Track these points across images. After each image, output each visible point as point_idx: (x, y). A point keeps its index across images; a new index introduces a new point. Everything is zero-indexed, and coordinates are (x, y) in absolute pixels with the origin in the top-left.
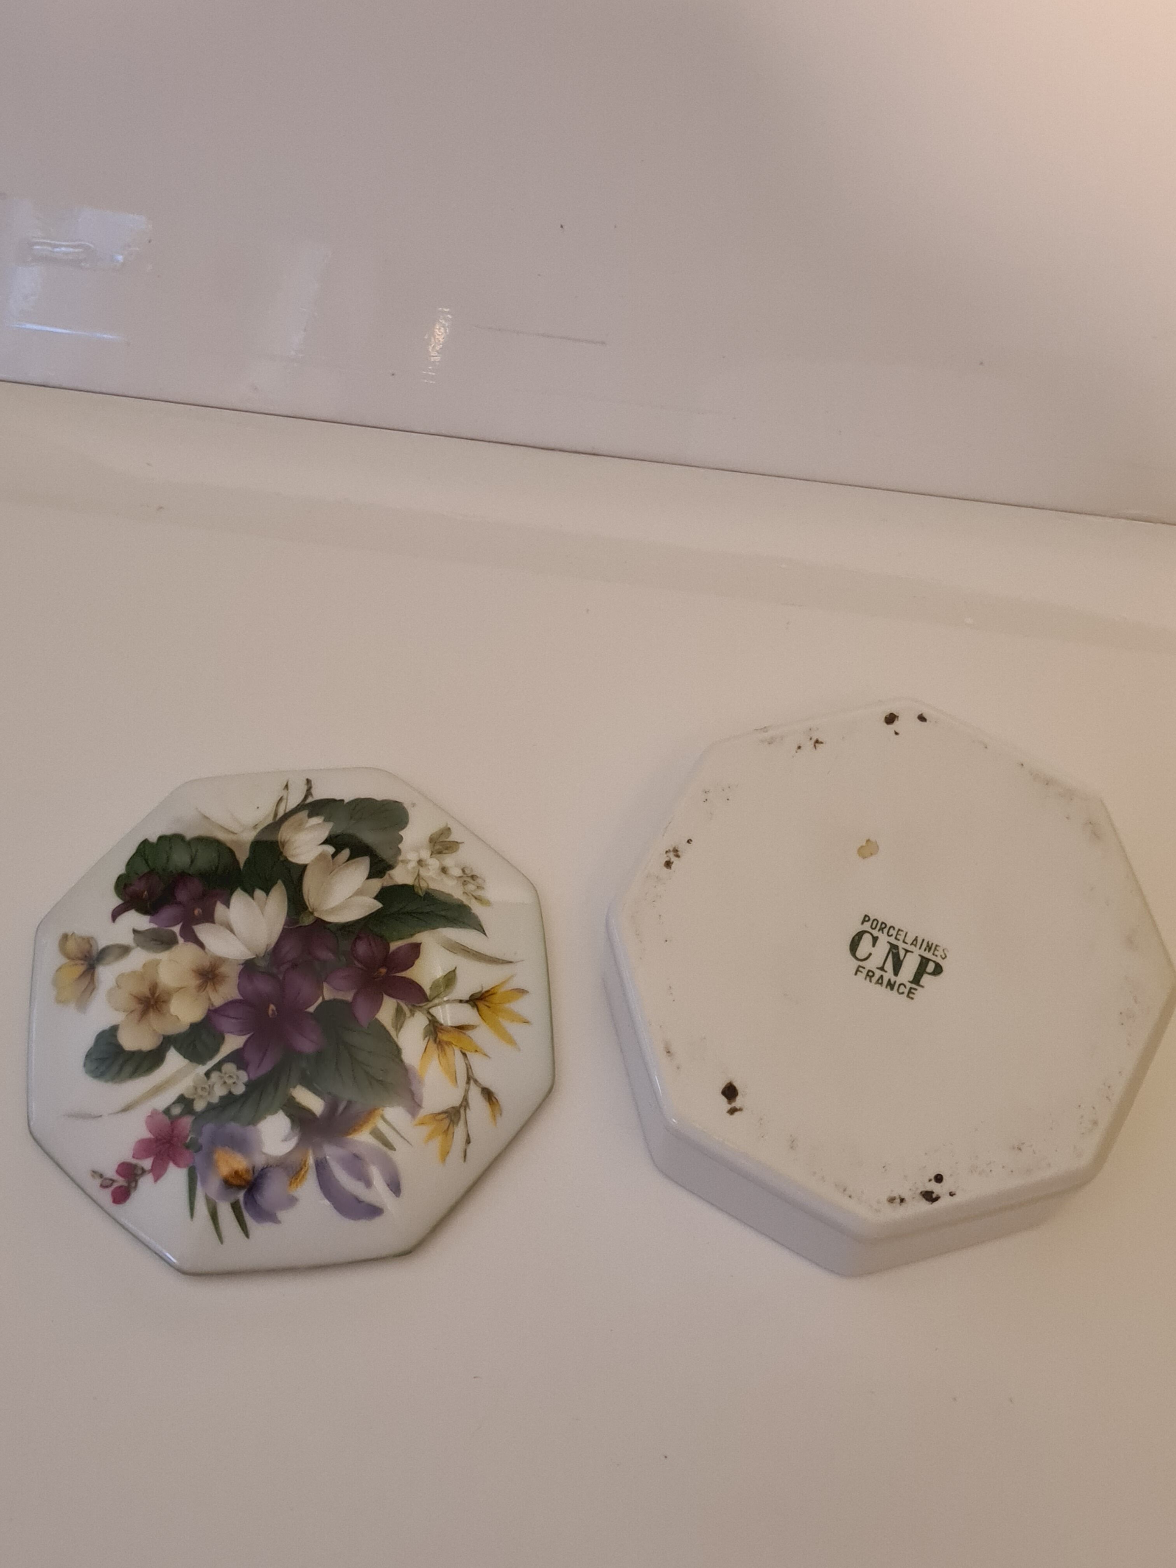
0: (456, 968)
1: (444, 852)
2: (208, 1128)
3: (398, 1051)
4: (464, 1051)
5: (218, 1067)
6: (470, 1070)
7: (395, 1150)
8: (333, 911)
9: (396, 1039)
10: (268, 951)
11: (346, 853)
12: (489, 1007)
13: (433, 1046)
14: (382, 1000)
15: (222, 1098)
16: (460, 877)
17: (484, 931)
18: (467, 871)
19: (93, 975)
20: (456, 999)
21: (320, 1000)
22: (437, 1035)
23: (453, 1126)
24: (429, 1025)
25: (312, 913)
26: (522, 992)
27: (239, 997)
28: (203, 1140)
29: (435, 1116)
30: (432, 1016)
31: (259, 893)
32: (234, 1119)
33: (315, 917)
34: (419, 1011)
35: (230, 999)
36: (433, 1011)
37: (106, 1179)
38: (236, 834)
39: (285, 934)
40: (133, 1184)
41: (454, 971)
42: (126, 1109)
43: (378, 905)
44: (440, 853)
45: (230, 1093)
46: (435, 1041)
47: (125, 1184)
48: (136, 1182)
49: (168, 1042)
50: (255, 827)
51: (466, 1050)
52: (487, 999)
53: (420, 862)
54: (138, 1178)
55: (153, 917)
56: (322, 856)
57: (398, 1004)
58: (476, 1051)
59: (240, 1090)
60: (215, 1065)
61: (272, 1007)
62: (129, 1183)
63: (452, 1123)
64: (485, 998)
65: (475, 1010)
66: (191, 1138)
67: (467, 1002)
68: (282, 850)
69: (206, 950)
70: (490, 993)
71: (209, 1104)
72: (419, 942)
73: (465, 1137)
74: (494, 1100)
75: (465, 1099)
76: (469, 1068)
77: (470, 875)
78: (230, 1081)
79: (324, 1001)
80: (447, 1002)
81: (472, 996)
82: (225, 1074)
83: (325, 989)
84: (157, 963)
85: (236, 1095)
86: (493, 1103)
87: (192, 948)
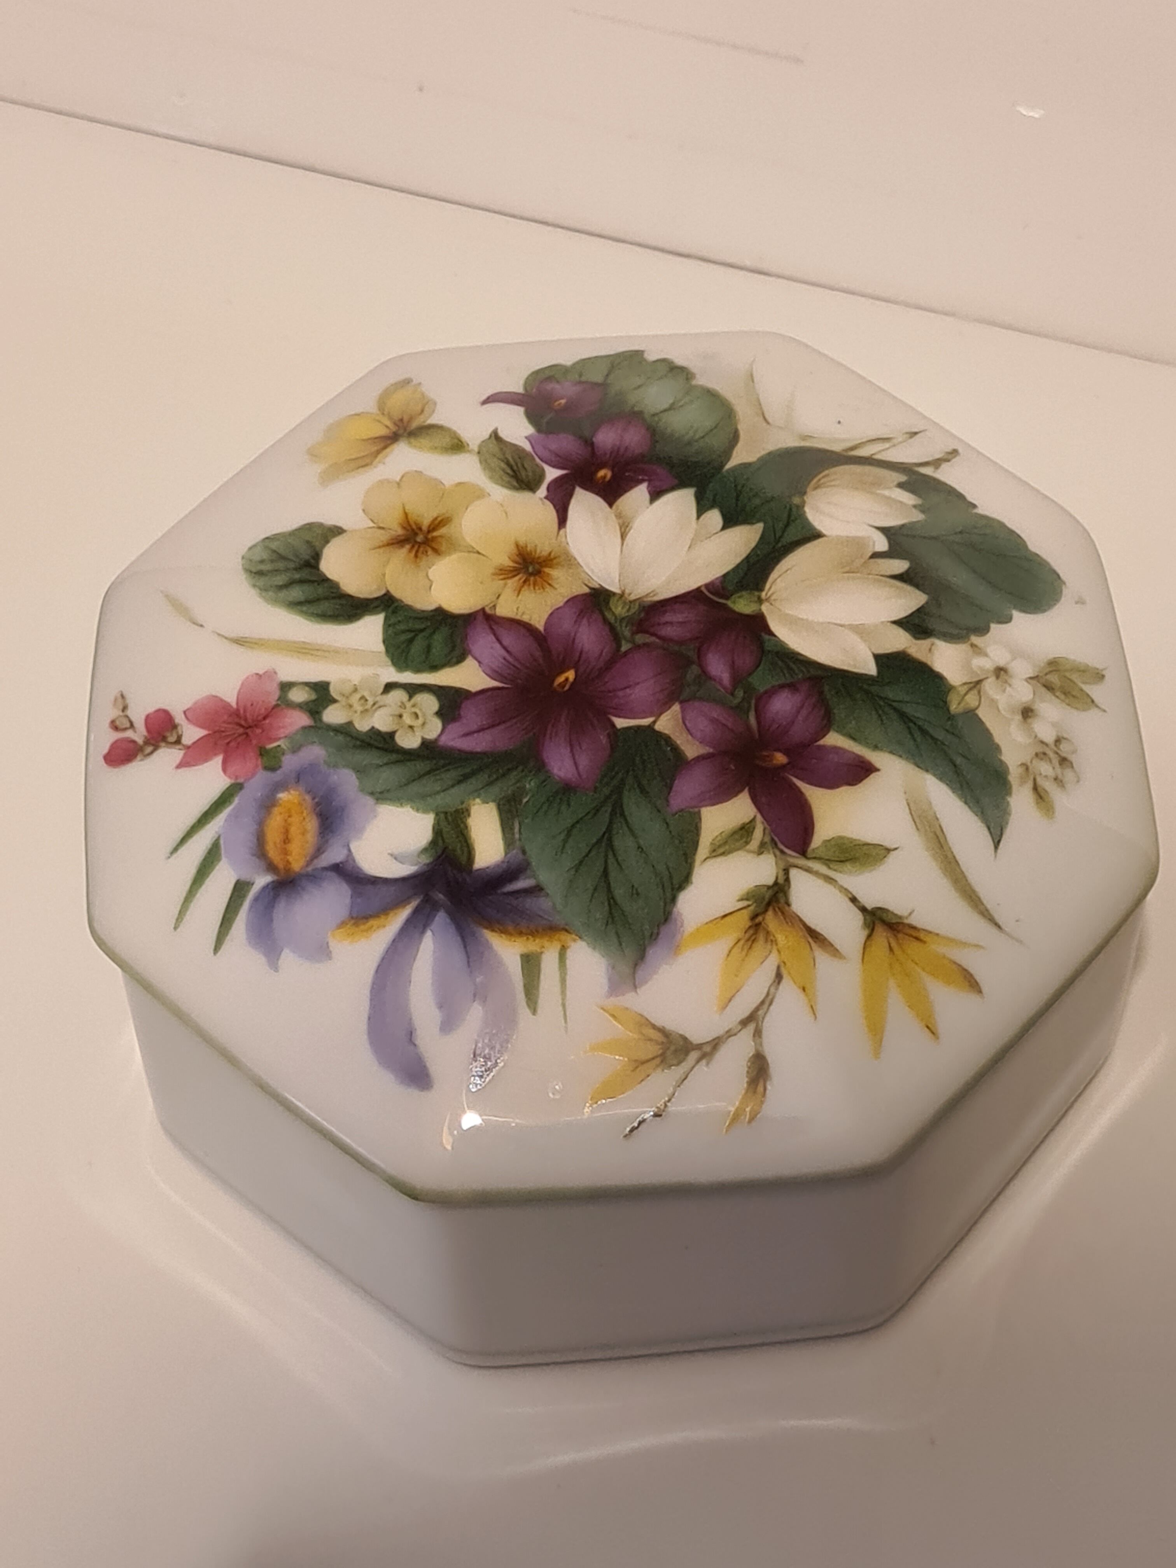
0: (896, 849)
1: (1058, 694)
2: (315, 752)
3: (684, 880)
4: (784, 972)
5: (412, 690)
6: (766, 1006)
7: (534, 1012)
8: (793, 622)
9: (697, 863)
10: (645, 599)
11: (900, 566)
12: (891, 949)
13: (743, 920)
14: (736, 794)
15: (374, 732)
16: (1042, 742)
17: (999, 841)
18: (1064, 748)
19: (385, 448)
20: (851, 890)
21: (646, 722)
22: (766, 911)
23: (658, 1066)
24: (769, 887)
25: (760, 601)
26: (972, 983)
27: (541, 628)
28: (290, 762)
29: (643, 1023)
30: (787, 880)
31: (714, 517)
32: (360, 771)
33: (760, 610)
34: (776, 856)
35: (525, 618)
36: (793, 872)
37: (127, 717)
38: (768, 423)
39: (694, 597)
40: (148, 749)
41: (888, 850)
42: (239, 641)
43: (871, 668)
44: (1049, 687)
45: (392, 735)
46: (753, 917)
47: (140, 741)
48: (156, 748)
49: (386, 603)
50: (805, 438)
51: (789, 973)
52: (900, 935)
53: (1000, 672)
54: (163, 744)
55: (538, 435)
56: (857, 543)
58: (804, 989)
59: (409, 741)
60: (410, 684)
61: (571, 675)
62: (147, 742)
63: (658, 1060)
64: (898, 932)
65: (866, 933)
66: (279, 746)
67: (863, 910)
68: (808, 490)
69: (562, 532)
70: (915, 934)
71: (350, 723)
72: (877, 765)
73: (661, 1101)
74: (760, 1089)
75: (716, 1044)
76: (767, 1002)
77: (1064, 755)
78: (408, 720)
79: (650, 727)
80: (829, 880)
81: (880, 909)
82: (414, 706)
83: (669, 712)
84: (480, 494)
85: (395, 744)
86: (755, 1092)
87: (549, 515)
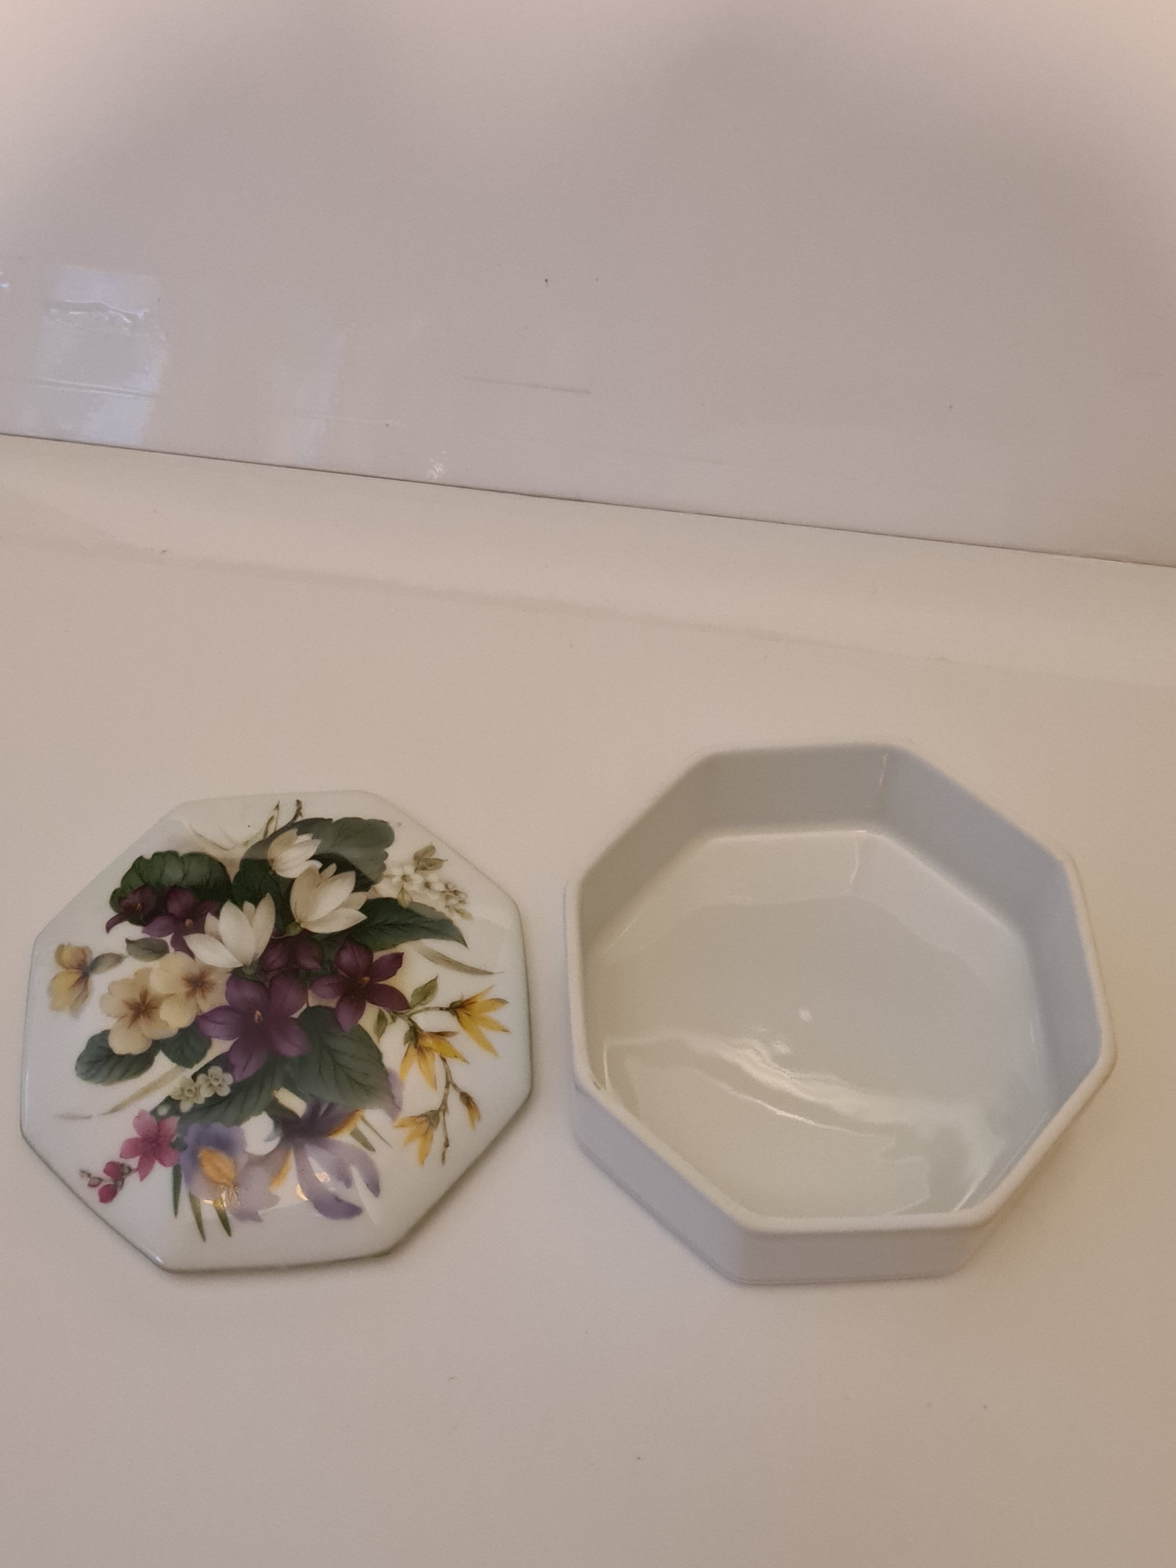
0: (437, 978)
1: (428, 868)
2: (194, 1128)
3: (378, 1055)
4: (444, 1057)
5: (204, 1070)
7: (374, 1150)
8: (319, 922)
9: (378, 1045)
10: (256, 960)
11: (333, 868)
12: (468, 1015)
13: (413, 1051)
14: (364, 1005)
15: (207, 1099)
16: (443, 892)
17: (465, 943)
18: (450, 887)
19: (86, 982)
20: (436, 1006)
21: (305, 1007)
22: (418, 1040)
23: (432, 1129)
24: (410, 1031)
25: (298, 924)
26: (502, 1002)
27: (227, 1004)
28: (189, 1140)
29: (414, 1119)
30: (413, 1022)
31: (248, 905)
32: (219, 1119)
33: (301, 928)
34: (400, 1017)
35: (218, 1005)
36: (413, 1018)
37: (94, 1178)
38: (227, 850)
39: (273, 944)
40: (120, 1183)
41: (435, 980)
42: (114, 1110)
43: (363, 917)
44: (424, 869)
45: (216, 1095)
46: (416, 1047)
47: (111, 1183)
48: (123, 1180)
49: (157, 1046)
50: (246, 843)
51: (446, 1056)
52: (467, 1007)
53: (404, 878)
54: (124, 1176)
55: (145, 928)
56: (309, 871)
57: (380, 1011)
58: (456, 1057)
59: (225, 1092)
60: (201, 1069)
61: (258, 1013)
62: (116, 1181)
63: (431, 1126)
64: (465, 1007)
65: (455, 1018)
66: (177, 1138)
67: (447, 1009)
68: (271, 865)
69: (196, 960)
70: (471, 1002)
71: (195, 1104)
72: (401, 951)
73: (443, 1140)
74: (472, 1105)
75: (444, 1103)
76: (448, 1074)
77: (453, 890)
78: (216, 1084)
79: (308, 1007)
80: (427, 1009)
81: (452, 1004)
82: (212, 1076)
83: (309, 996)
84: (148, 971)
85: (220, 1097)
86: (472, 1107)
87: (182, 957)
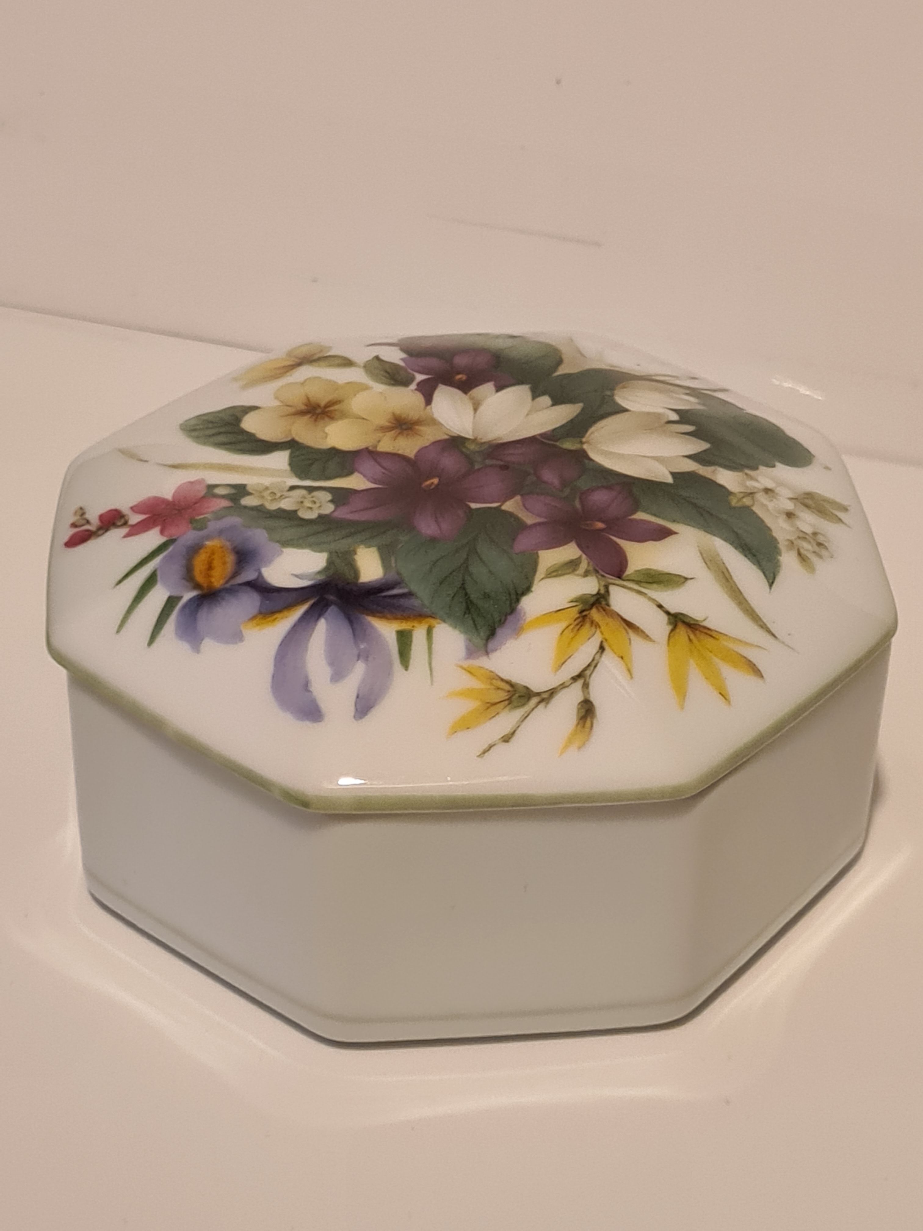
0: (691, 578)
1: (812, 510)
2: (234, 520)
3: (526, 590)
4: (605, 645)
5: (311, 489)
6: (592, 668)
7: (406, 667)
8: (609, 454)
9: (535, 582)
11: (689, 428)
12: (690, 640)
13: (574, 613)
14: (566, 544)
15: (280, 510)
16: (804, 533)
17: (773, 583)
18: (820, 538)
20: (657, 599)
21: (494, 505)
22: (591, 609)
23: (505, 707)
24: (593, 596)
25: (582, 443)
26: (755, 671)
27: (412, 456)
28: (214, 526)
29: (493, 678)
30: (607, 591)
31: (545, 400)
32: (269, 530)
33: (581, 447)
34: (597, 577)
35: (400, 452)
36: (612, 588)
37: (84, 518)
38: (584, 357)
39: (530, 441)
40: (101, 532)
41: (686, 579)
42: (176, 466)
43: (670, 480)
44: (806, 506)
46: (581, 612)
47: (94, 529)
48: (107, 531)
49: (292, 445)
50: (613, 366)
51: (610, 646)
52: (697, 632)
53: (768, 491)
54: (113, 528)
56: (655, 415)
57: (579, 559)
58: (622, 658)
59: (308, 515)
60: (310, 486)
61: (436, 481)
62: (100, 529)
63: (507, 702)
64: (696, 630)
65: (670, 628)
66: (206, 517)
67: (668, 613)
68: (617, 387)
69: (427, 407)
70: (709, 632)
72: (677, 531)
73: (507, 731)
74: (588, 724)
75: (552, 693)
76: (592, 665)
77: (820, 542)
78: (308, 504)
79: (498, 509)
80: (640, 593)
81: (682, 614)
82: (312, 497)
83: (513, 500)
84: (366, 388)
85: (298, 516)
86: (584, 727)
87: (418, 399)
